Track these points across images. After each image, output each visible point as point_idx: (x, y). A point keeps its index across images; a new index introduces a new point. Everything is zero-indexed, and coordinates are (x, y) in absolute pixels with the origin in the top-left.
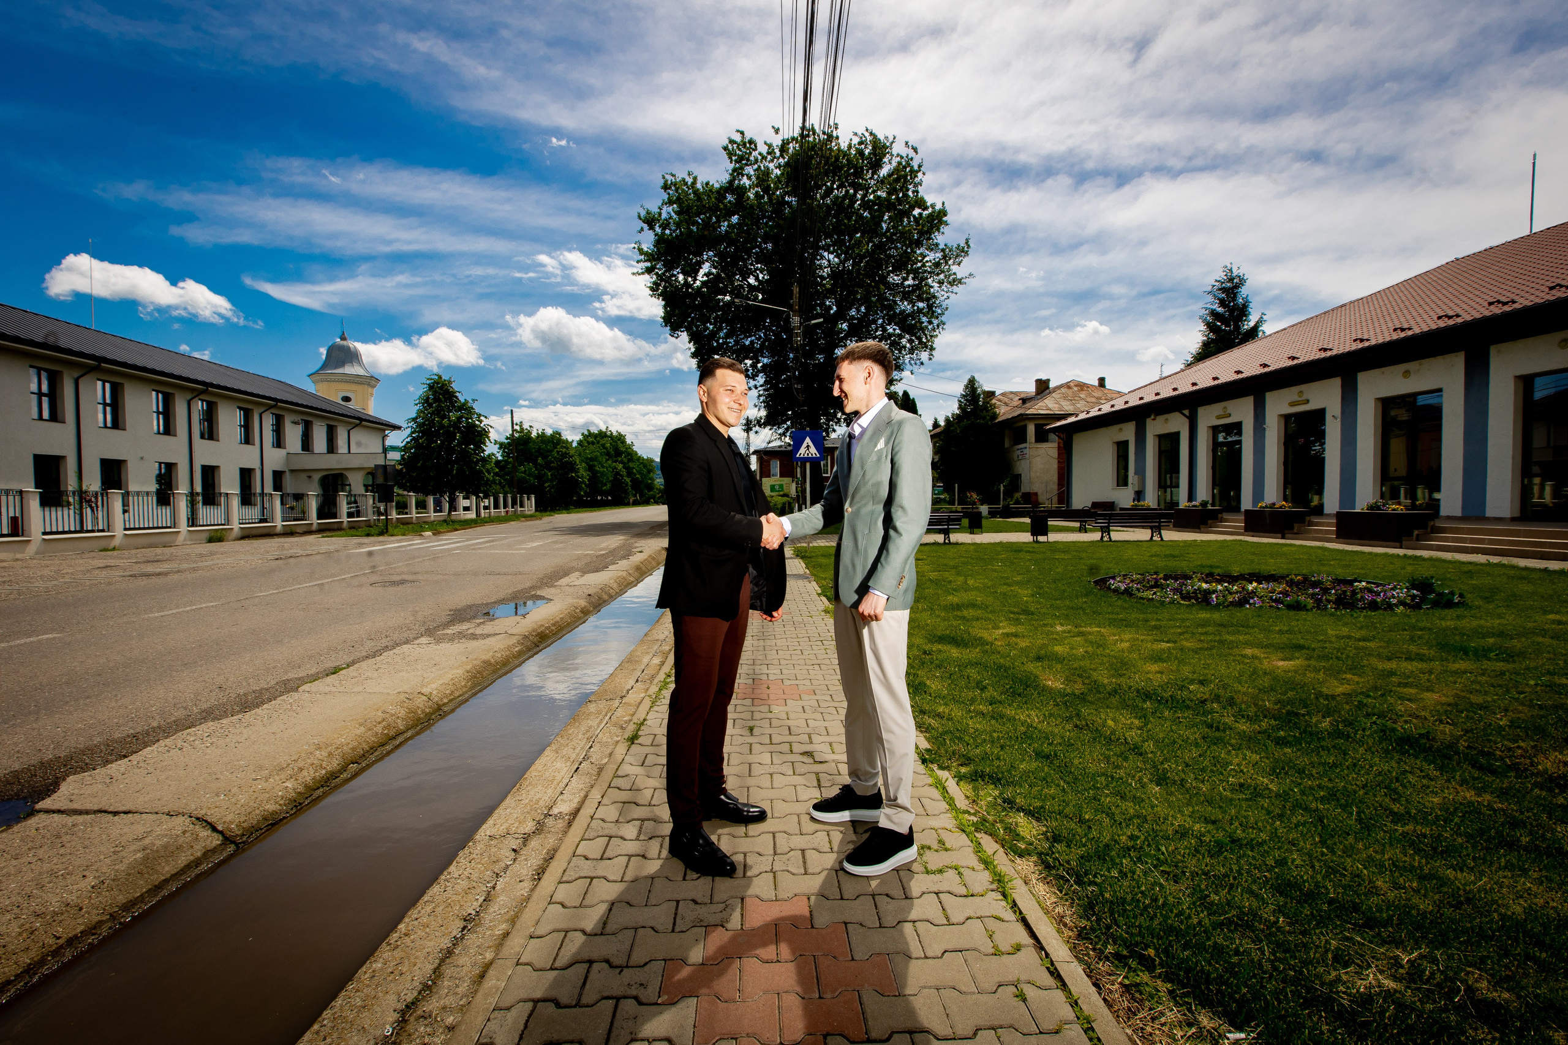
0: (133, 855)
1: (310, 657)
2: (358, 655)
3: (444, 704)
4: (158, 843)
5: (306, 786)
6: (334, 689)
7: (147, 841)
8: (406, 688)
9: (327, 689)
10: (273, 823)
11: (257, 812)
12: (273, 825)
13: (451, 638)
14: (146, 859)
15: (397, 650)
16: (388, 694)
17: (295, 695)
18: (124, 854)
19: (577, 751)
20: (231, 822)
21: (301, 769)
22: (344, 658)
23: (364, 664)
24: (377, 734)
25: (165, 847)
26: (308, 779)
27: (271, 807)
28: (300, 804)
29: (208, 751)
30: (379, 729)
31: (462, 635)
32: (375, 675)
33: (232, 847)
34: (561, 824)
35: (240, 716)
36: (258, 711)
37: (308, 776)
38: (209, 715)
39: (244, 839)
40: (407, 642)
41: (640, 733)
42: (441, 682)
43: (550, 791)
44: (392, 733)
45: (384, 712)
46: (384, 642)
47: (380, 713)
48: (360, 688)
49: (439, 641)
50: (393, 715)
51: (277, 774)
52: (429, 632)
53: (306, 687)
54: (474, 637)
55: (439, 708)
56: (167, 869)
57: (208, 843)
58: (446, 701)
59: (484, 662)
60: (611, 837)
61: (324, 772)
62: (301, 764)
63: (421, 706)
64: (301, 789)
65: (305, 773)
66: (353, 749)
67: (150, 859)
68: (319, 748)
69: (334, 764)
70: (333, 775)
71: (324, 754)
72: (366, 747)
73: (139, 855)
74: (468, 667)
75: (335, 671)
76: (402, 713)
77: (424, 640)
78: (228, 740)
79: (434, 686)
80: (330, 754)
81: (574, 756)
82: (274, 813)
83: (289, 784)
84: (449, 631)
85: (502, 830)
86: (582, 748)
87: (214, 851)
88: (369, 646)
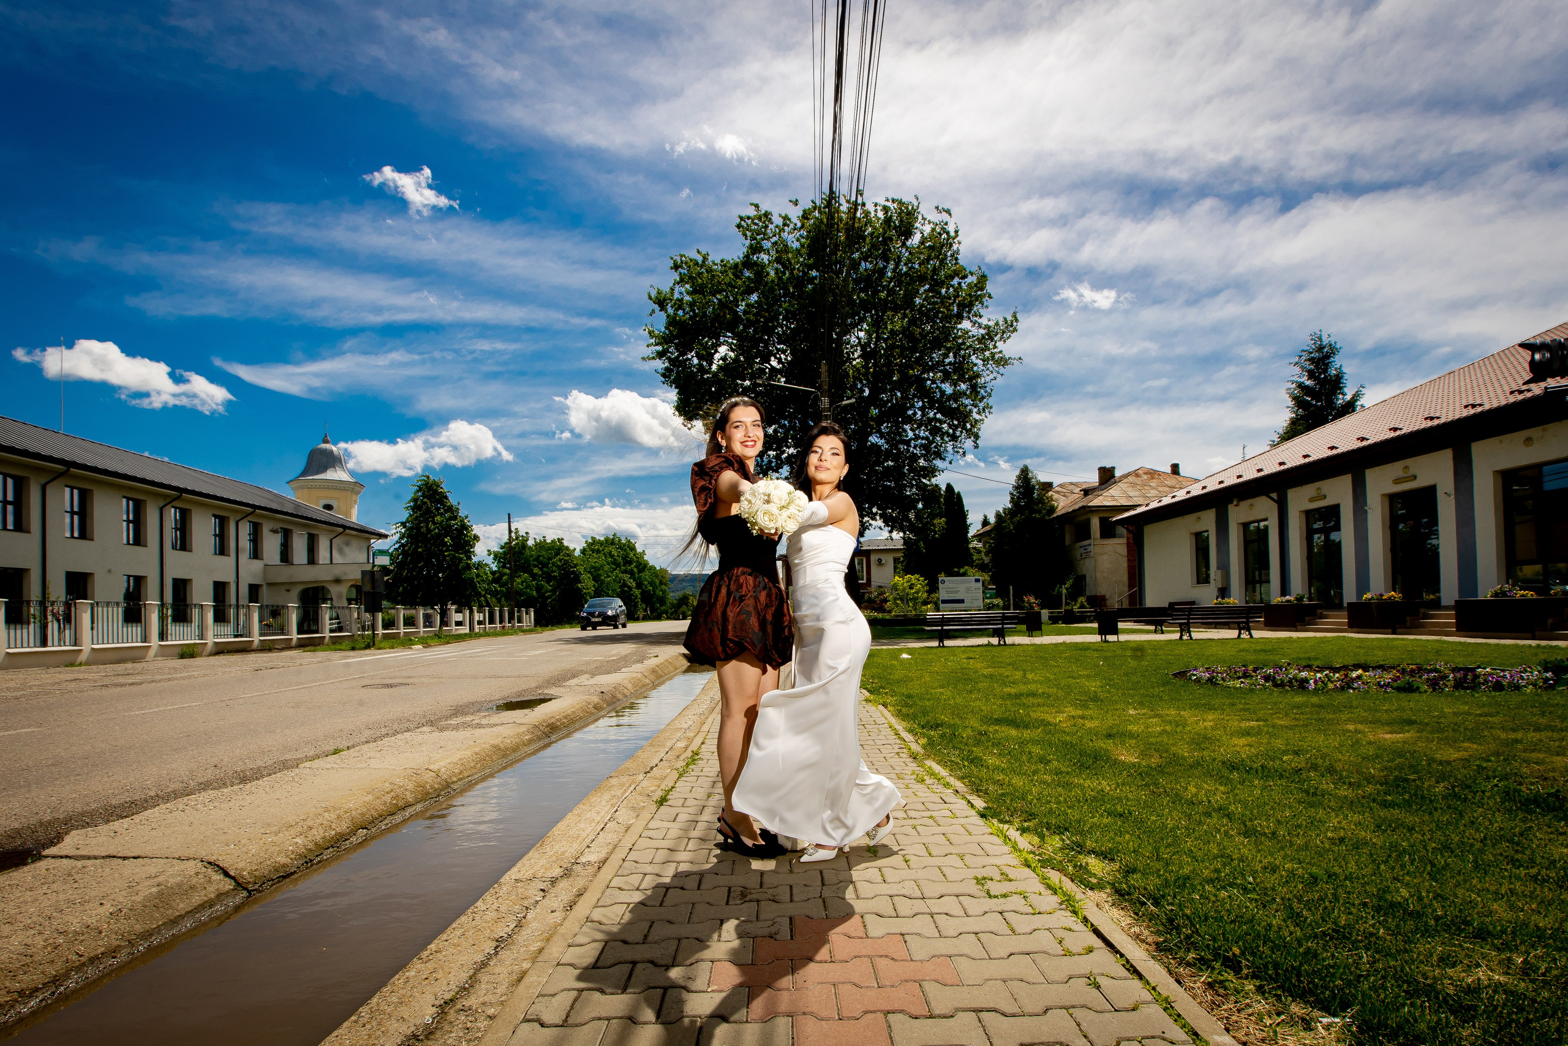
0: (148, 890)
1: (307, 743)
2: (358, 741)
3: (453, 782)
4: (172, 881)
5: (316, 844)
6: (336, 766)
7: (161, 879)
8: (412, 765)
9: (329, 766)
10: (284, 876)
11: (268, 862)
12: (284, 877)
13: (456, 728)
14: (161, 894)
15: (399, 736)
16: (394, 769)
17: (297, 771)
18: (138, 888)
19: (602, 814)
20: (243, 870)
21: (311, 828)
22: (344, 744)
23: (365, 747)
24: (385, 803)
25: (179, 885)
26: (318, 838)
27: (282, 860)
28: (311, 861)
29: (211, 812)
30: (388, 798)
31: (466, 726)
32: (378, 755)
33: (245, 894)
34: (591, 870)
35: (241, 786)
36: (260, 782)
37: (318, 835)
38: (205, 786)
39: (257, 886)
40: (408, 730)
41: (668, 797)
42: (449, 761)
43: (575, 846)
44: (401, 804)
45: (391, 783)
46: (384, 731)
47: (387, 784)
48: (364, 765)
49: (442, 730)
50: (401, 787)
51: (287, 830)
52: (431, 723)
53: (308, 764)
54: (480, 726)
55: (447, 785)
56: (182, 905)
57: (221, 886)
58: (455, 779)
59: (494, 746)
60: (646, 874)
61: (333, 833)
62: (310, 823)
63: (429, 781)
64: (311, 846)
65: (314, 831)
66: (362, 815)
67: (164, 897)
68: (327, 810)
69: (343, 827)
70: (342, 838)
71: (333, 816)
72: (375, 814)
73: (154, 890)
74: (477, 750)
75: (336, 752)
76: (411, 786)
77: (426, 729)
78: (231, 804)
79: (442, 764)
80: (339, 817)
81: (599, 818)
82: (284, 866)
83: (299, 840)
84: (453, 722)
85: (529, 874)
86: (607, 812)
87: (226, 894)
88: (367, 734)
